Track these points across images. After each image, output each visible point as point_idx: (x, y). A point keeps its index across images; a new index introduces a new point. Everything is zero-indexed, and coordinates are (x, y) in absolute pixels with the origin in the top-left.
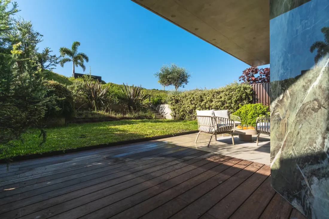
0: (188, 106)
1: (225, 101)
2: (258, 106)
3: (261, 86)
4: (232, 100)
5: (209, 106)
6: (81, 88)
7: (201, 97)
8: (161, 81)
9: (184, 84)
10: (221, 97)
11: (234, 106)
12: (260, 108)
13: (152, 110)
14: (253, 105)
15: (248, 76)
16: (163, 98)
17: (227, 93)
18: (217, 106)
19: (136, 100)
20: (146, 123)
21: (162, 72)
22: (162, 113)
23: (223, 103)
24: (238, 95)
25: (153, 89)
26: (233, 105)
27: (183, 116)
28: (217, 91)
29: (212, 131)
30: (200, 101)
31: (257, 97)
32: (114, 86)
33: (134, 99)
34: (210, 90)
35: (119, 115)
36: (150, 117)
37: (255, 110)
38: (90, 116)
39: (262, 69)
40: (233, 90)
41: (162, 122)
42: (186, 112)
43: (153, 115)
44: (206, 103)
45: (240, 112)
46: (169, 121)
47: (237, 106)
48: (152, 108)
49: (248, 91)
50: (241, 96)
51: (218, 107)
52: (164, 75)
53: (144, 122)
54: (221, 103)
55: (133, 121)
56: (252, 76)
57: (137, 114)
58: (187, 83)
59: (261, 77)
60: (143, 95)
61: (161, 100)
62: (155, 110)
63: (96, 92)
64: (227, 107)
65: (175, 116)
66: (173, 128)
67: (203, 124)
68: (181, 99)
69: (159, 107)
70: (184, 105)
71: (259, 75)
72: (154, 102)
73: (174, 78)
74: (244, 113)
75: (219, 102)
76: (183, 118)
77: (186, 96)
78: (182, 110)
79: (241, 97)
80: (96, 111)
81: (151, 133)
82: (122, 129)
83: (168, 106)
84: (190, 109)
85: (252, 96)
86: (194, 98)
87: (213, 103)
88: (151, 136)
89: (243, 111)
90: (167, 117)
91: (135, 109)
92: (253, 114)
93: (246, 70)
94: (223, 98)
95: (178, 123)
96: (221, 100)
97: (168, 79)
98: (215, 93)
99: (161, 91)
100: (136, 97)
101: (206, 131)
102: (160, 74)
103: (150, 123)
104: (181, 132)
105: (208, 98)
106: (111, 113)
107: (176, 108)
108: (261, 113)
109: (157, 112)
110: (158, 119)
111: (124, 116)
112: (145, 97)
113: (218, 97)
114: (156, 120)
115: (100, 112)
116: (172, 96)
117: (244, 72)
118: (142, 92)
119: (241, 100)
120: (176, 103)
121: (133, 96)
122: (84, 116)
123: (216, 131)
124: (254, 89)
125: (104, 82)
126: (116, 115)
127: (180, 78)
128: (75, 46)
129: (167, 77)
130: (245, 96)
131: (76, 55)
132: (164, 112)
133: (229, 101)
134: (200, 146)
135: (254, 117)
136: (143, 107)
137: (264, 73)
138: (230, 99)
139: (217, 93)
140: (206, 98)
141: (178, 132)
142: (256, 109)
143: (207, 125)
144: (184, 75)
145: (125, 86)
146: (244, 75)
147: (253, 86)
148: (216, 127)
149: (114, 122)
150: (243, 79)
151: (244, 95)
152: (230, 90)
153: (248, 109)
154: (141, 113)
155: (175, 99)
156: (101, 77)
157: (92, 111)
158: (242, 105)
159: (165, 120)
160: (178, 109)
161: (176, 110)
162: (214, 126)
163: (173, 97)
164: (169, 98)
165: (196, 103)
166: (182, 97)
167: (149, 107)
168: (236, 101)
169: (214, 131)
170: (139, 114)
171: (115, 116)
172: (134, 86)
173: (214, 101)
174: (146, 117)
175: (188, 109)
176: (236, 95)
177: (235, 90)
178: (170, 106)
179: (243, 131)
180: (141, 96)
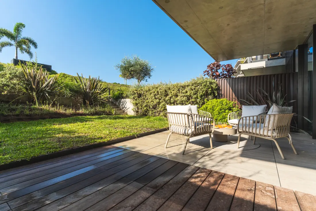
0: (152, 101)
1: (190, 96)
2: (225, 102)
3: (226, 81)
4: (197, 95)
5: (174, 101)
6: (16, 76)
7: (166, 91)
8: (123, 73)
9: (147, 78)
10: (187, 92)
11: (200, 101)
12: (226, 103)
13: (112, 105)
14: (219, 100)
15: (213, 71)
16: (124, 93)
17: (193, 87)
18: (182, 101)
19: (92, 93)
20: (103, 120)
21: (123, 64)
22: (123, 108)
23: (189, 98)
24: (205, 89)
25: (114, 83)
26: (198, 100)
27: (146, 112)
28: (182, 85)
29: (188, 133)
30: (164, 96)
31: (221, 93)
32: (67, 77)
33: (90, 92)
34: (175, 83)
35: (70, 111)
36: (109, 112)
37: (222, 106)
38: (28, 112)
39: (224, 65)
40: (199, 84)
41: (122, 118)
42: (150, 108)
43: (113, 110)
44: (171, 98)
45: (207, 108)
46: (130, 118)
47: (203, 101)
48: (112, 103)
49: (214, 86)
50: (206, 90)
51: (184, 102)
52: (125, 67)
53: (101, 118)
54: (186, 98)
55: (87, 118)
56: (216, 71)
57: (93, 110)
58: (151, 77)
59: (223, 73)
60: (102, 88)
61: (122, 94)
62: (115, 105)
63: (38, 83)
64: (193, 102)
65: (137, 112)
66: (136, 126)
67: (175, 123)
68: (144, 93)
69: (120, 102)
70: (147, 99)
71: (222, 71)
72: (114, 96)
73: (136, 71)
74: (210, 108)
75: (185, 97)
76: (147, 114)
77: (149, 90)
78: (145, 105)
79: (207, 92)
80: (37, 106)
81: (108, 135)
82: (69, 130)
83: (130, 101)
84: (154, 104)
85: (217, 91)
86: (158, 92)
87: (179, 98)
88: (106, 140)
89: (209, 107)
90: (129, 112)
91: (91, 104)
92: (220, 110)
93: (211, 65)
94: (189, 92)
95: (141, 119)
96: (186, 94)
97: (130, 71)
98: (180, 87)
99: (123, 85)
100: (92, 90)
101: (180, 133)
102: (122, 66)
103: (108, 121)
104: (146, 132)
105: (173, 92)
106: (58, 108)
107: (139, 103)
108: (228, 109)
109: (118, 107)
110: (118, 114)
111: (77, 112)
112: (104, 91)
113: (183, 91)
114: (117, 116)
115: (43, 107)
116: (134, 90)
117: (209, 66)
118: (100, 85)
119: (206, 95)
120: (139, 97)
121: (90, 89)
122: (17, 112)
123: (192, 133)
124: (218, 84)
125: (55, 72)
126: (65, 110)
127: (143, 71)
128: (18, 28)
129: (129, 69)
130: (210, 91)
131: (19, 39)
132: (125, 107)
133: (195, 96)
134: (172, 153)
135: (221, 112)
136: (102, 102)
137: (226, 69)
138: (196, 94)
139: (182, 87)
140: (171, 92)
141: (142, 132)
142: (223, 104)
143: (182, 124)
144: (147, 68)
145: (79, 77)
146: (208, 70)
147: (218, 81)
148: (193, 127)
149: (62, 119)
150: (207, 74)
151: (210, 89)
152: (196, 84)
153: (215, 104)
154: (99, 109)
155: (137, 93)
156: (51, 66)
157: (32, 105)
158: (208, 100)
159: (127, 116)
160: (141, 104)
161: (139, 105)
162: (191, 126)
163: (136, 90)
164: (131, 92)
165: (160, 98)
166: (145, 91)
167: (109, 101)
168: (201, 96)
169: (191, 132)
170: (96, 109)
171: (64, 112)
172: (91, 78)
173: (179, 95)
174: (104, 112)
175: (152, 105)
176: (202, 90)
177: (201, 85)
178: (132, 101)
179: (220, 130)
180: (99, 89)
